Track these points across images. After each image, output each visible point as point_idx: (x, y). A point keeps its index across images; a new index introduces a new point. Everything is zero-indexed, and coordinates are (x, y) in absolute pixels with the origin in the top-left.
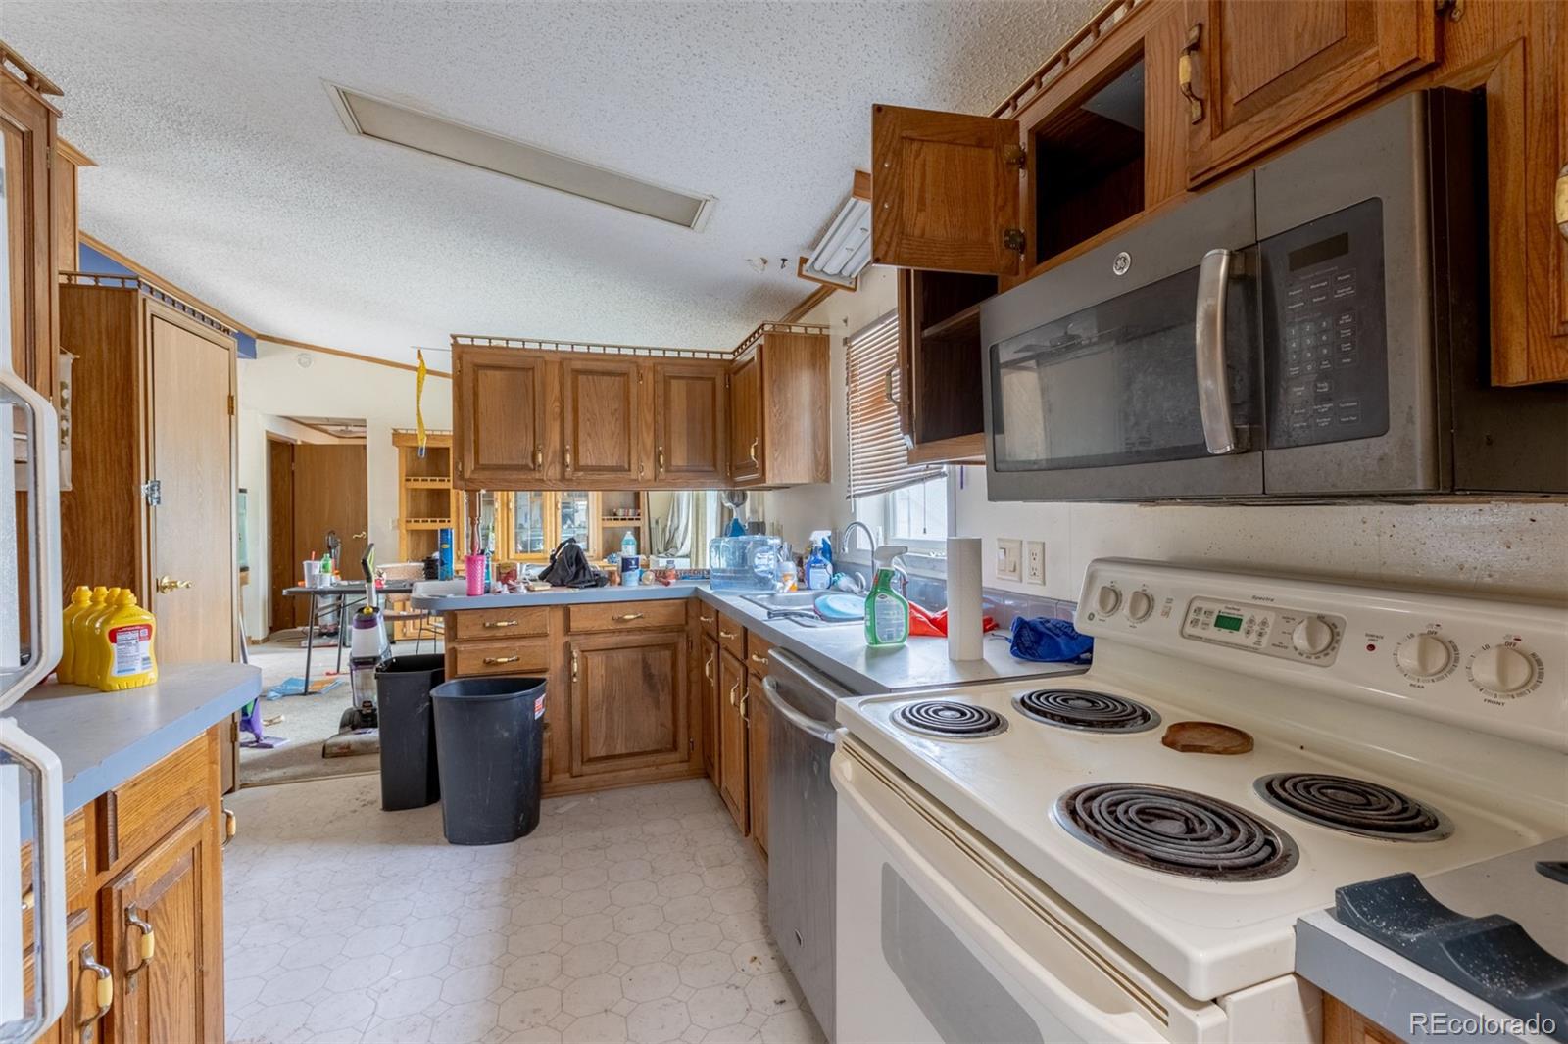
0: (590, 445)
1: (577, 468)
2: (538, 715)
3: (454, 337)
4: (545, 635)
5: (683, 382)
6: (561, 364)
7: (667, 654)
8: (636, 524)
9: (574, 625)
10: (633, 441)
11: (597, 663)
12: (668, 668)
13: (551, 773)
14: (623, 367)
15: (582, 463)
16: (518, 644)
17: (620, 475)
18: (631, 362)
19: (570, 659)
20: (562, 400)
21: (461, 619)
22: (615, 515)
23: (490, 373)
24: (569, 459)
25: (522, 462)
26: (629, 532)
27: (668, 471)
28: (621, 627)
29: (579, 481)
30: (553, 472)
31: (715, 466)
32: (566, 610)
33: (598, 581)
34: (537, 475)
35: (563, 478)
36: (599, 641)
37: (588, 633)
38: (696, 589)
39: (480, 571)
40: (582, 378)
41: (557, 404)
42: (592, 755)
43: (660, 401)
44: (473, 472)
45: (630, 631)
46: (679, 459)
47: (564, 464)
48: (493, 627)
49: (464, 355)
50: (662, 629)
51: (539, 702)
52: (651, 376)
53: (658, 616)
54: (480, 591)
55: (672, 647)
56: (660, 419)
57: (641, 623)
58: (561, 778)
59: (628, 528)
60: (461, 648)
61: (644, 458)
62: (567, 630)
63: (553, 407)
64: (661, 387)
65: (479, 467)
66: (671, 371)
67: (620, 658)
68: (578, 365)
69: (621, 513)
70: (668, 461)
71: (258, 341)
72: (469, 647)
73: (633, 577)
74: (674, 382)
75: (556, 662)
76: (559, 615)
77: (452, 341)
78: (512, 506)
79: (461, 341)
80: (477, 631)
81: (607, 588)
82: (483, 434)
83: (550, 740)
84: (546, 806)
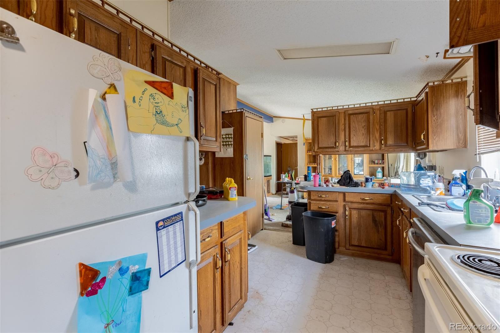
0: (355, 138)
1: (350, 147)
2: (333, 226)
3: (312, 110)
4: (337, 201)
5: (392, 112)
6: (345, 113)
7: (383, 214)
8: (383, 165)
9: (347, 199)
10: (371, 136)
11: (354, 213)
12: (383, 219)
13: (339, 246)
14: (368, 110)
15: (352, 145)
16: (328, 203)
17: (366, 148)
18: (371, 108)
19: (345, 210)
20: (345, 124)
21: (312, 193)
22: (374, 162)
23: (322, 119)
24: (347, 144)
25: (332, 146)
26: (379, 169)
27: (385, 146)
28: (363, 201)
29: (351, 151)
30: (342, 148)
31: (407, 143)
32: (344, 194)
33: (356, 185)
34: (337, 150)
35: (345, 150)
36: (355, 206)
37: (352, 202)
38: (395, 191)
39: (317, 179)
40: (352, 116)
41: (343, 126)
42: (353, 244)
43: (383, 120)
44: (317, 149)
45: (367, 204)
46: (390, 142)
47: (346, 146)
48: (321, 197)
49: (315, 115)
50: (380, 204)
51: (333, 222)
52: (378, 112)
53: (378, 199)
54: (317, 185)
55: (385, 212)
56: (382, 128)
57: (371, 201)
58: (342, 249)
59: (379, 167)
60: (312, 202)
61: (375, 142)
62: (344, 200)
63: (342, 127)
64: (383, 115)
65: (319, 148)
66: (386, 109)
67: (363, 213)
68: (351, 112)
69: (376, 162)
70: (386, 143)
71: (274, 118)
72: (314, 202)
73: (370, 185)
74: (388, 113)
75: (341, 210)
76: (342, 195)
77: (311, 111)
78: (337, 159)
79: (314, 110)
80: (316, 197)
81: (360, 187)
82: (320, 138)
83: (339, 236)
84: (336, 256)
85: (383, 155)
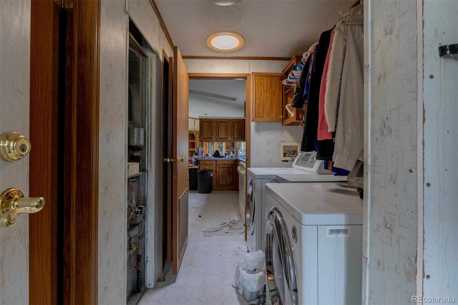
0: (221, 134)
1: (218, 138)
2: (211, 176)
3: (200, 117)
4: (213, 165)
5: (236, 123)
6: (216, 121)
7: (232, 169)
9: (217, 163)
10: (228, 133)
11: (221, 169)
12: (232, 171)
13: (213, 187)
14: (227, 121)
15: (219, 137)
16: (209, 166)
17: (225, 139)
18: (227, 120)
19: (216, 169)
20: (216, 127)
21: (201, 161)
23: (205, 123)
24: (217, 137)
25: (210, 137)
26: (232, 151)
27: (234, 139)
28: (225, 164)
29: (219, 140)
30: (214, 139)
31: (242, 137)
32: (216, 161)
33: (221, 157)
34: (212, 139)
35: (216, 140)
36: (221, 166)
37: (219, 165)
38: (237, 159)
39: (204, 154)
40: (219, 123)
41: (215, 127)
42: (220, 184)
43: (232, 126)
44: (202, 139)
45: (226, 165)
46: (235, 137)
47: (216, 138)
48: (205, 163)
49: (201, 120)
50: (231, 165)
51: (211, 174)
52: (231, 122)
53: (231, 163)
54: (203, 157)
55: (233, 168)
56: (232, 130)
57: (228, 164)
58: (215, 188)
60: (201, 166)
61: (230, 136)
62: (216, 164)
63: (215, 128)
64: (233, 124)
65: (203, 138)
66: (234, 121)
67: (224, 169)
68: (219, 121)
69: (230, 147)
70: (234, 136)
72: (202, 166)
73: (227, 156)
74: (235, 123)
75: (214, 169)
76: (215, 162)
79: (201, 118)
80: (203, 163)
81: (223, 158)
82: (204, 133)
83: (213, 181)
84: (212, 192)
85: (233, 143)
